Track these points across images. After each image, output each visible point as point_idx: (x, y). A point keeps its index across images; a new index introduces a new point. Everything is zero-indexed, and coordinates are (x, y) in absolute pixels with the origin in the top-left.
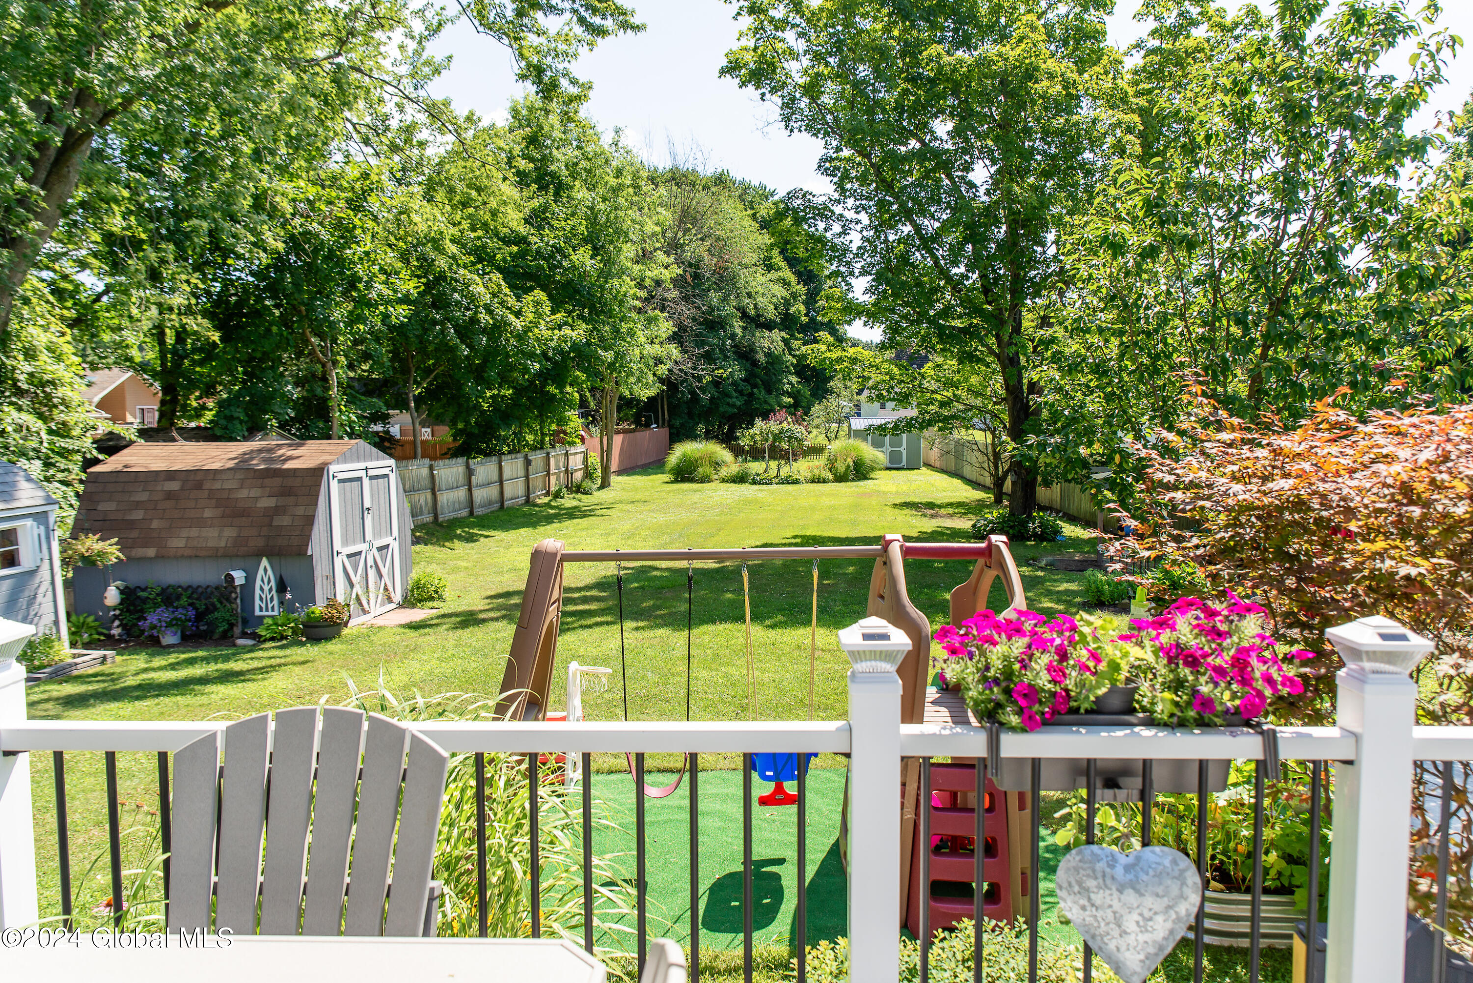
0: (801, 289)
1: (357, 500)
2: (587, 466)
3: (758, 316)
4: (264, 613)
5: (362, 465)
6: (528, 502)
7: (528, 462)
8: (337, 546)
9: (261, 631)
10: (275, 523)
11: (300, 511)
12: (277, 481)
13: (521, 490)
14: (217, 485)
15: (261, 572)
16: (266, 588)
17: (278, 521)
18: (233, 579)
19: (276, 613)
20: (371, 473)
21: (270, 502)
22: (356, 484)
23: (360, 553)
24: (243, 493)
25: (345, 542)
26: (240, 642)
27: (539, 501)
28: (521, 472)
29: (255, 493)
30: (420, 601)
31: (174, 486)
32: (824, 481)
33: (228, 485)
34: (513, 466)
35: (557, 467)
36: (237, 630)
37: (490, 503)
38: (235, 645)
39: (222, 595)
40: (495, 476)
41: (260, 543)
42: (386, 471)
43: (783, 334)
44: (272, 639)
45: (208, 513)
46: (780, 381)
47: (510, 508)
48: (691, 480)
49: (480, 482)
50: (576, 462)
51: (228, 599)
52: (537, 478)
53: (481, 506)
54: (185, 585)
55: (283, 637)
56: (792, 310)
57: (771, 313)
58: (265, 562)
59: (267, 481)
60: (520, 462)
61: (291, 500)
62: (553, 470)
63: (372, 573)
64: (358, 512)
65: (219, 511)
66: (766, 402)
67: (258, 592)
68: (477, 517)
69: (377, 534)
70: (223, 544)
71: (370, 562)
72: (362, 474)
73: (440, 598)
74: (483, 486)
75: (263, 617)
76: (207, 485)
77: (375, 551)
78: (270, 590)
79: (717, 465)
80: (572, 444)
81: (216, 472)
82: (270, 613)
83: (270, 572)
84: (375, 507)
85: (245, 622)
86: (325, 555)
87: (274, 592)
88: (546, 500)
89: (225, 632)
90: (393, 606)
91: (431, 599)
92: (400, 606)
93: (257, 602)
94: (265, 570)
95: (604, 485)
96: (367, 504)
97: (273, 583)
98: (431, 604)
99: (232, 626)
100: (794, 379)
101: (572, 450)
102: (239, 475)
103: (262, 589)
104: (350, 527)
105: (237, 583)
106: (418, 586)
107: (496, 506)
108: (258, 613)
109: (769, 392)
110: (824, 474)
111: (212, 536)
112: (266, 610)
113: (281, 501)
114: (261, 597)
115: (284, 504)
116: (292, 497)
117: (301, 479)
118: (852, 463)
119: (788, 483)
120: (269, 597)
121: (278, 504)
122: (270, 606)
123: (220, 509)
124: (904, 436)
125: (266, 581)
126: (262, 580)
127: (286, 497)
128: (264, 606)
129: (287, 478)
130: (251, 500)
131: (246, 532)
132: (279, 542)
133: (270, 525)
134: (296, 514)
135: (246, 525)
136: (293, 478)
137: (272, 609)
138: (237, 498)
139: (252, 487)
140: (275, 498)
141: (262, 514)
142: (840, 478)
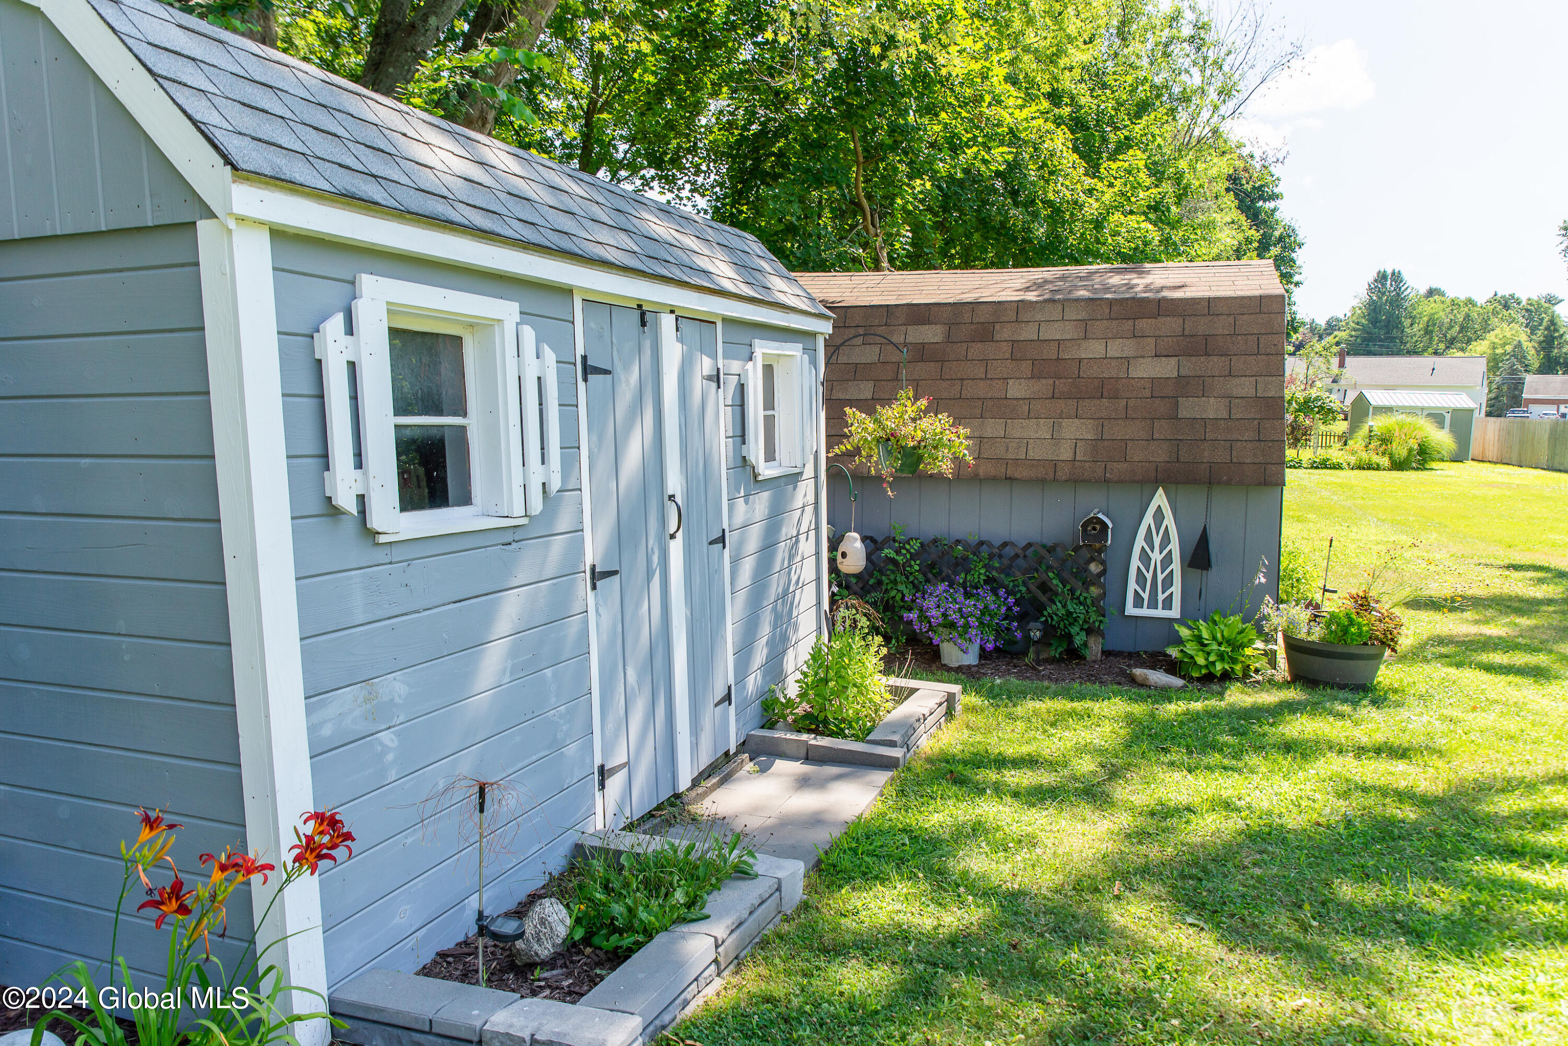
4: (1145, 612)
10: (1182, 413)
11: (1244, 388)
12: (1170, 325)
14: (1028, 333)
15: (1148, 519)
16: (1156, 556)
17: (1189, 408)
18: (1103, 531)
19: (1173, 613)
21: (1167, 368)
24: (1094, 349)
29: (1116, 349)
31: (932, 334)
32: (1377, 469)
33: (1053, 332)
36: (1096, 646)
39: (1064, 565)
41: (1160, 454)
45: (1016, 389)
54: (973, 539)
58: (1160, 499)
59: (1144, 325)
61: (1215, 364)
65: (1042, 386)
67: (1135, 563)
70: (1066, 455)
75: (1145, 620)
76: (1004, 333)
78: (1167, 561)
82: (1159, 613)
83: (1169, 520)
87: (1176, 565)
93: (1132, 585)
94: (1159, 516)
97: (1174, 546)
99: (1087, 634)
103: (1145, 558)
108: (1130, 610)
110: (1376, 459)
111: (1037, 436)
112: (1153, 604)
113: (1190, 366)
114: (1140, 576)
115: (1199, 373)
116: (1215, 359)
117: (1231, 319)
118: (1416, 447)
119: (1326, 468)
120: (1160, 577)
121: (1183, 373)
122: (1161, 597)
123: (1044, 381)
124: (1448, 417)
125: (1157, 541)
126: (1149, 538)
127: (1202, 359)
128: (1146, 596)
129: (1193, 318)
130: (1114, 363)
131: (1118, 431)
132: (1206, 454)
133: (1173, 417)
134: (1235, 394)
135: (1113, 415)
136: (1210, 318)
137: (1168, 604)
138: (1080, 360)
139: (1110, 335)
140: (1173, 361)
141: (1148, 393)
142: (1398, 465)
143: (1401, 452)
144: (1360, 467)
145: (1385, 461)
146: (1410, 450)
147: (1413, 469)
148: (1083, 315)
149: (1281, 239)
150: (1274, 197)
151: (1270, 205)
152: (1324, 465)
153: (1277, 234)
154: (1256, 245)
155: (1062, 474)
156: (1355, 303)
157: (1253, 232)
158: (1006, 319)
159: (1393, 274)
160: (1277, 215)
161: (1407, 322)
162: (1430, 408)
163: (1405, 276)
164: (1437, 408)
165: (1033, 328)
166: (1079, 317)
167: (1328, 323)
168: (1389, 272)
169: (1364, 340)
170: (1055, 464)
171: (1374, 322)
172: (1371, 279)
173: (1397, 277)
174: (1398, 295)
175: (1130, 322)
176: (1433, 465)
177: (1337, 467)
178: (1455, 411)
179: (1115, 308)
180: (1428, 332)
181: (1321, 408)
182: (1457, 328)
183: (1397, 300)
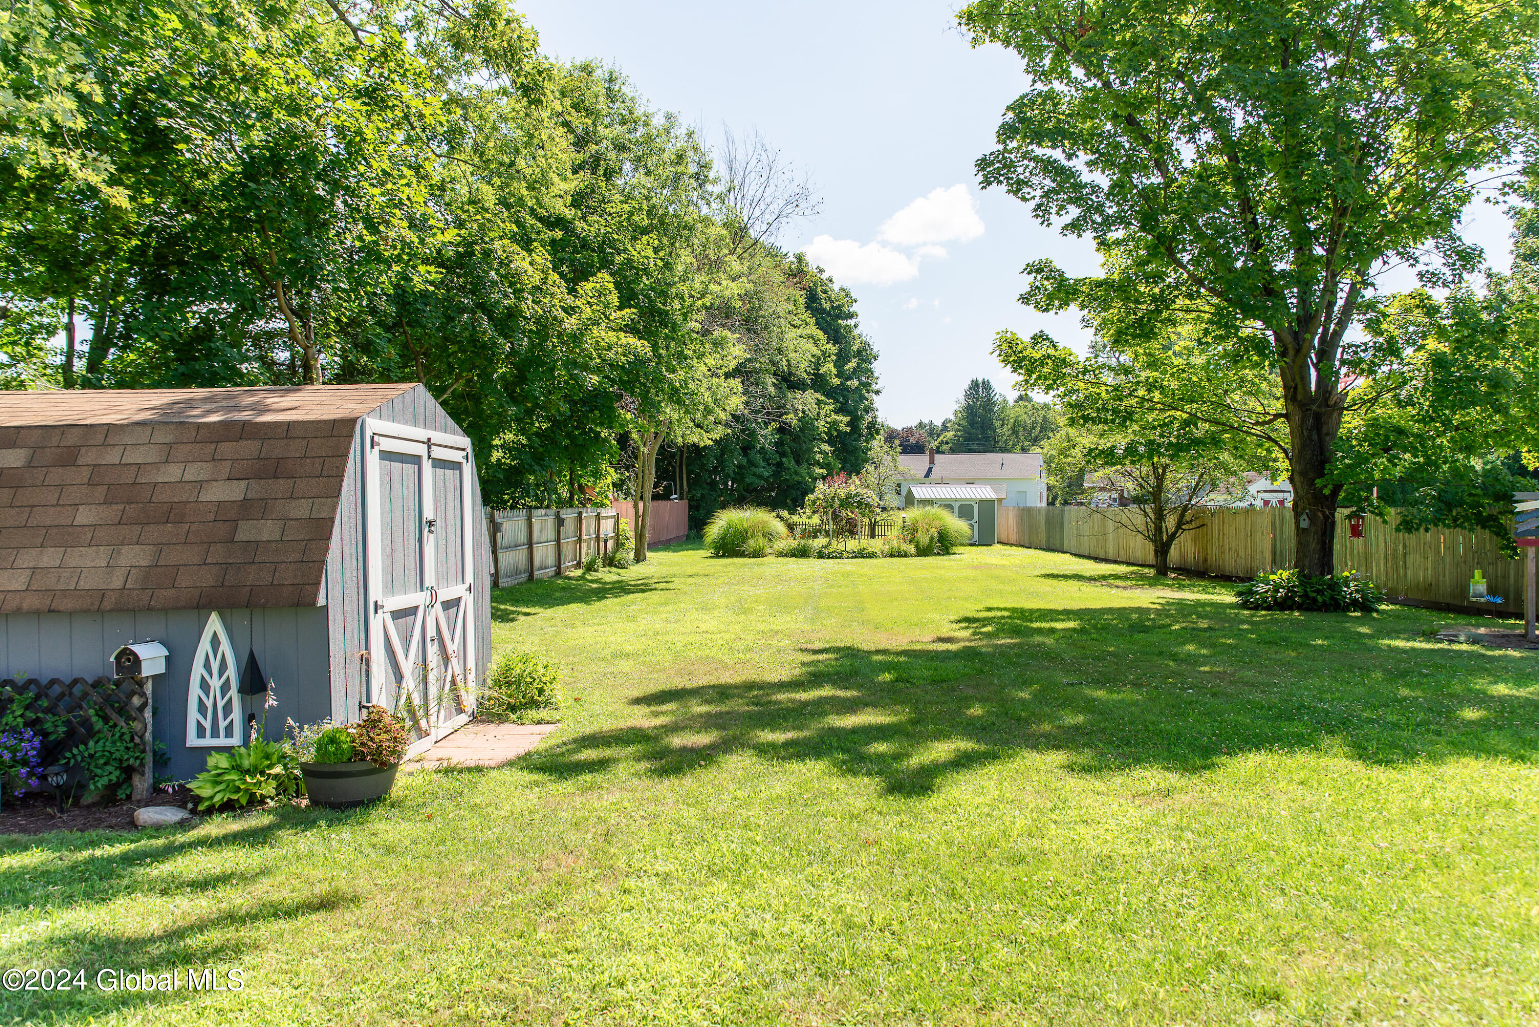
0: (832, 348)
1: (412, 504)
2: (618, 535)
3: (790, 374)
4: (208, 742)
5: (421, 433)
6: (558, 573)
7: (560, 522)
8: (376, 593)
9: (202, 787)
10: (241, 536)
11: (301, 509)
12: (249, 448)
13: (551, 560)
14: (112, 457)
15: (205, 645)
16: (215, 683)
17: (246, 532)
18: (136, 662)
19: (236, 740)
20: (438, 453)
21: (235, 492)
22: (410, 468)
23: (413, 611)
24: (172, 473)
25: (390, 587)
26: (147, 815)
27: (572, 574)
28: (552, 535)
29: (194, 472)
30: (513, 709)
31: (14, 458)
32: (906, 556)
33: (133, 457)
34: (543, 525)
35: (588, 534)
36: (142, 784)
37: (517, 572)
38: (133, 825)
39: (108, 699)
40: (523, 538)
41: (207, 579)
42: (457, 456)
43: (818, 395)
44: (228, 807)
45: (85, 517)
46: (810, 450)
47: (540, 581)
48: (742, 555)
49: (506, 542)
50: (607, 527)
51: (123, 711)
52: (568, 543)
53: (507, 576)
55: (255, 802)
56: (823, 370)
57: (803, 370)
58: (214, 624)
59: (226, 448)
60: (550, 521)
61: (282, 485)
62: (584, 537)
63: (433, 650)
64: (412, 526)
65: (112, 512)
66: (796, 473)
67: (195, 691)
68: (504, 589)
69: (444, 577)
70: (117, 583)
71: (431, 632)
72: (421, 450)
73: (548, 704)
74: (508, 548)
75: (208, 750)
76: (88, 457)
77: (438, 606)
78: (225, 688)
79: (770, 536)
80: (602, 505)
81: (110, 429)
82: (222, 741)
83: (225, 646)
84: (439, 523)
85: (161, 761)
86: (352, 607)
87: (233, 692)
88: (579, 572)
89: (112, 788)
90: (464, 718)
91: (533, 704)
92: (477, 718)
93: (193, 715)
94: (215, 642)
95: (639, 558)
96: (428, 514)
97: (232, 672)
98: (533, 714)
99: (128, 772)
100: (826, 448)
101: (604, 513)
102: (161, 437)
103: (205, 686)
104: (399, 555)
105: (147, 671)
106: (506, 680)
107: (524, 576)
108: (192, 740)
109: (798, 463)
110: (905, 547)
111: (93, 564)
112: (215, 734)
113: (257, 489)
114: (201, 704)
115: (263, 496)
116: (281, 481)
117: (304, 443)
118: (936, 535)
119: (863, 557)
120: (221, 704)
121: (249, 496)
122: (222, 724)
123: (115, 507)
124: (976, 507)
125: (215, 666)
126: (207, 666)
127: (270, 481)
128: (207, 724)
129: (272, 442)
130: (188, 487)
131: (173, 557)
132: (251, 577)
133: (230, 540)
134: (292, 516)
135: (174, 540)
136: (286, 441)
137: (229, 732)
138: (156, 484)
139: (190, 459)
140: (243, 484)
141: (211, 517)
142: (923, 552)
143: (924, 540)
144: (892, 555)
145: (912, 549)
146: (932, 538)
147: (935, 554)
148: (170, 439)
149: (859, 352)
150: (851, 316)
151: (851, 322)
152: (861, 554)
153: (855, 348)
154: (834, 358)
155: (107, 605)
156: (956, 407)
157: (830, 346)
158: (93, 442)
159: (984, 382)
160: (856, 332)
161: (998, 424)
162: (962, 499)
163: (994, 384)
164: (967, 499)
165: (118, 451)
166: (167, 441)
167: (944, 424)
168: (980, 380)
169: (966, 439)
170: (103, 594)
171: (972, 423)
172: (967, 387)
173: (986, 385)
174: (989, 400)
175: (213, 446)
176: (955, 549)
177: (872, 555)
178: (982, 502)
179: (202, 432)
180: (1015, 432)
181: (860, 503)
182: (1038, 429)
183: (989, 403)
